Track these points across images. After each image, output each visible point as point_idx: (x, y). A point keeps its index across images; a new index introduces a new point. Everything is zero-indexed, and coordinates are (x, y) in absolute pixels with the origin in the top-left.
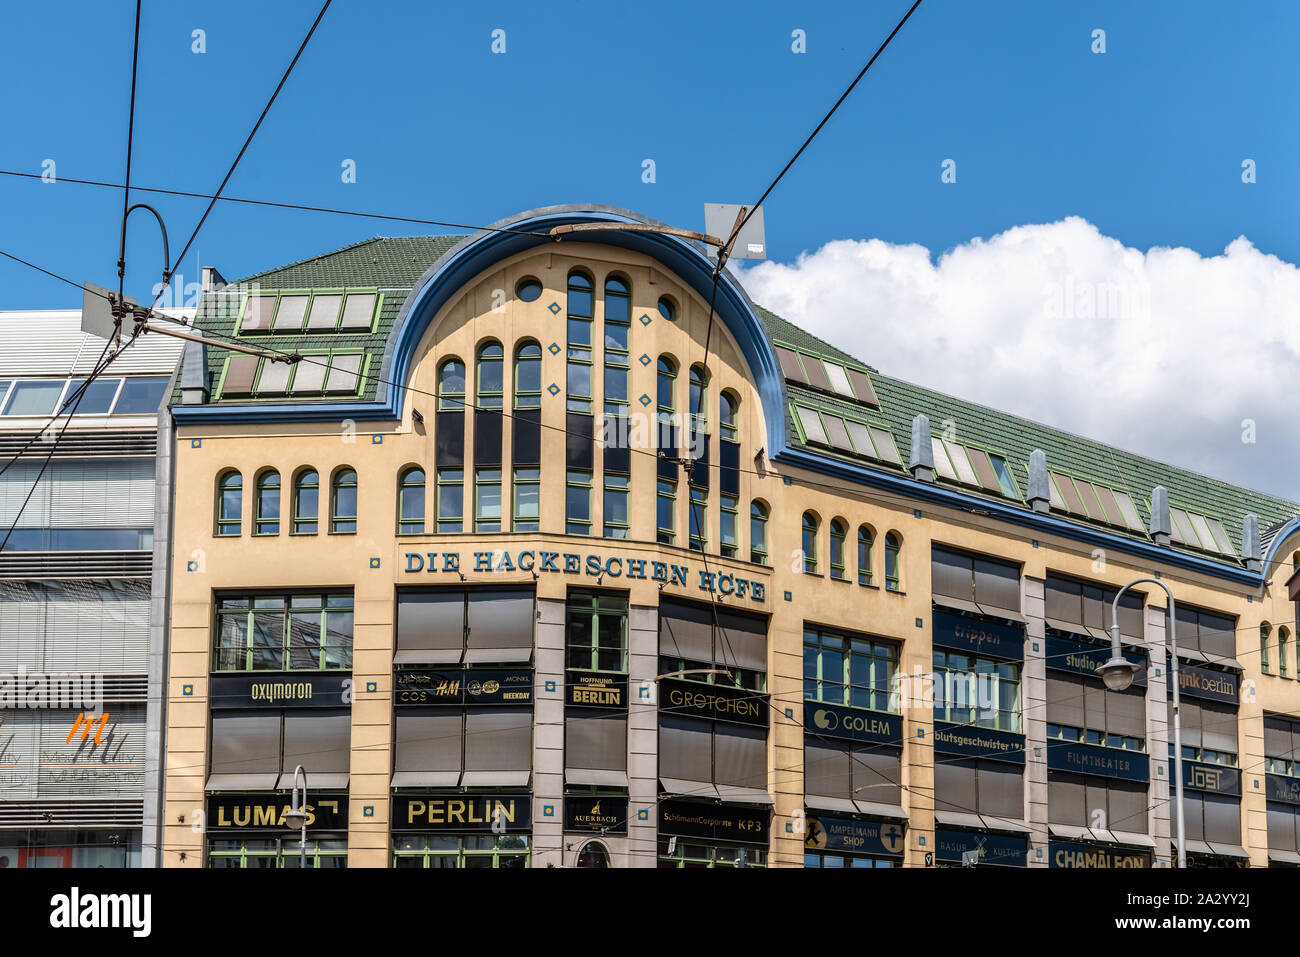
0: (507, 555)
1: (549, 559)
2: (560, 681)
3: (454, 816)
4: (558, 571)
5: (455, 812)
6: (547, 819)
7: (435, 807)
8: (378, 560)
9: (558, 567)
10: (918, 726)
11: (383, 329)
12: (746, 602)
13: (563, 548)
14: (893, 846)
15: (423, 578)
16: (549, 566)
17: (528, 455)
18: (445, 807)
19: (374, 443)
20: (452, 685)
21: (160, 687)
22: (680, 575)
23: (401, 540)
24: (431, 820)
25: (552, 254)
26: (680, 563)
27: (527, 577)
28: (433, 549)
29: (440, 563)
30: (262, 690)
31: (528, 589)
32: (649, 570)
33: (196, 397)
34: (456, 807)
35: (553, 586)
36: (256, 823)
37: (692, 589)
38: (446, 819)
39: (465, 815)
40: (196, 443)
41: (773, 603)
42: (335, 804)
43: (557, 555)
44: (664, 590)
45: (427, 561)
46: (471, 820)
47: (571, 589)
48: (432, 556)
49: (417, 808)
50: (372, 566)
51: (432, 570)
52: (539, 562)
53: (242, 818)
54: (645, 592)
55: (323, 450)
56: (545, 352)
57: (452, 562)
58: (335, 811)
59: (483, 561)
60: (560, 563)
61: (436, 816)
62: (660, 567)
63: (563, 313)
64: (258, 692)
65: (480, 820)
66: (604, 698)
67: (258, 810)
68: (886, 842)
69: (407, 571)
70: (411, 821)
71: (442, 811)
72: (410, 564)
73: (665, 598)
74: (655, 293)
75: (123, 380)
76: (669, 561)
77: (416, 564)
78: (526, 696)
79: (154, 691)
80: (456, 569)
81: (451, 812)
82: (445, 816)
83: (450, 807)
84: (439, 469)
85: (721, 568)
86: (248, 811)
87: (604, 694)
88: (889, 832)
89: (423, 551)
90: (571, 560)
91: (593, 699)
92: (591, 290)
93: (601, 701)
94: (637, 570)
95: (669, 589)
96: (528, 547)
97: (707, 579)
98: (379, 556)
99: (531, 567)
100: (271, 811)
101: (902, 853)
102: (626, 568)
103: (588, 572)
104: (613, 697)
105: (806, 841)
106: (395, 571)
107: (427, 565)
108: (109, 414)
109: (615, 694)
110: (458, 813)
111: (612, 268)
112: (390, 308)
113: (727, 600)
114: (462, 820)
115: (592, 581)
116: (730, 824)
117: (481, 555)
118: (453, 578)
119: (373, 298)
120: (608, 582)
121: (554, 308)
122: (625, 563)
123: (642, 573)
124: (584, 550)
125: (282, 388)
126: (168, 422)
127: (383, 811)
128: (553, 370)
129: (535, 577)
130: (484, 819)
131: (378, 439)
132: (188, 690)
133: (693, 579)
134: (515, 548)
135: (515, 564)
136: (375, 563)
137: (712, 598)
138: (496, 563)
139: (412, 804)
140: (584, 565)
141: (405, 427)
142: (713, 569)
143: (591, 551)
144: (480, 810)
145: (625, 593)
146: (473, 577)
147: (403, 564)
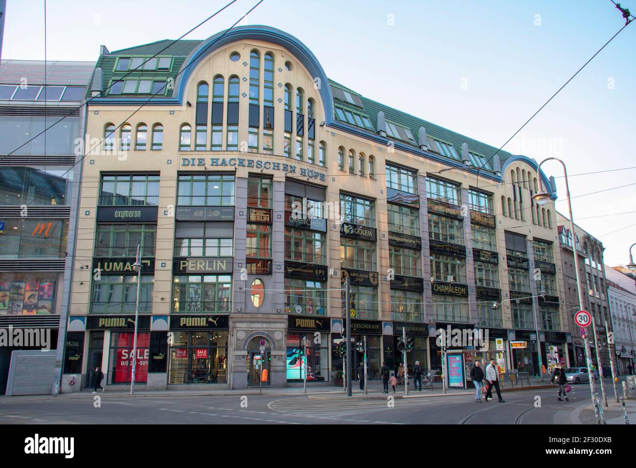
0: (224, 160)
1: (242, 161)
2: (245, 211)
3: (200, 267)
4: (245, 166)
5: (201, 266)
6: (239, 268)
7: (192, 263)
8: (171, 161)
9: (245, 165)
10: (382, 233)
11: (174, 71)
12: (317, 181)
13: (248, 157)
14: (374, 282)
15: (189, 168)
16: (241, 163)
17: (233, 121)
18: (196, 263)
19: (171, 114)
20: (200, 211)
21: (75, 212)
22: (293, 169)
23: (180, 153)
24: (190, 269)
25: (245, 44)
26: (293, 165)
27: (232, 168)
28: (194, 157)
29: (197, 162)
30: (119, 213)
31: (233, 173)
32: (281, 167)
33: (97, 94)
34: (201, 263)
35: (243, 172)
37: (297, 175)
38: (197, 269)
39: (205, 267)
40: (96, 112)
41: (328, 182)
42: (149, 262)
43: (245, 160)
44: (287, 175)
45: (191, 161)
46: (207, 269)
47: (251, 175)
48: (193, 159)
49: (184, 264)
50: (168, 163)
51: (193, 165)
52: (237, 162)
53: (108, 267)
54: (280, 176)
55: (148, 116)
56: (241, 81)
57: (201, 162)
58: (149, 265)
59: (214, 162)
60: (246, 163)
61: (192, 267)
62: (285, 167)
63: (248, 66)
64: (118, 214)
65: (211, 269)
66: (263, 219)
67: (115, 264)
68: (371, 280)
69: (182, 165)
70: (181, 269)
71: (195, 265)
72: (184, 162)
73: (288, 179)
74: (283, 61)
75: (65, 87)
76: (289, 164)
77: (186, 163)
78: (232, 217)
79: (73, 213)
80: (203, 165)
81: (198, 266)
82: (196, 267)
83: (198, 263)
84: (197, 125)
85: (309, 167)
86: (111, 264)
87: (263, 217)
88: (372, 276)
89: (189, 157)
90: (250, 162)
91: (258, 219)
92: (259, 58)
93: (262, 220)
94: (277, 167)
95: (290, 175)
96: (233, 156)
97: (303, 172)
98: (171, 159)
99: (235, 164)
100: (121, 265)
101: (378, 284)
102: (272, 166)
103: (257, 167)
104: (266, 218)
105: (342, 279)
106: (178, 165)
107: (191, 163)
108: (59, 100)
109: (267, 217)
110: (202, 266)
111: (268, 50)
112: (177, 63)
113: (311, 180)
114: (203, 269)
115: (258, 171)
116: (312, 271)
117: (214, 159)
118: (202, 169)
119: (170, 59)
120: (265, 171)
121: (245, 64)
122: (272, 164)
123: (278, 168)
124: (256, 158)
125: (133, 92)
126: (85, 104)
127: (170, 265)
128: (244, 87)
129: (236, 168)
130: (213, 269)
131: (172, 113)
132: (88, 213)
133: (298, 171)
134: (228, 157)
135: (228, 163)
136: (169, 162)
137: (305, 179)
138: (220, 162)
139: (182, 262)
140: (255, 164)
141: (184, 107)
142: (306, 168)
143: (258, 159)
144: (210, 265)
145: (272, 176)
146: (210, 168)
147: (182, 162)
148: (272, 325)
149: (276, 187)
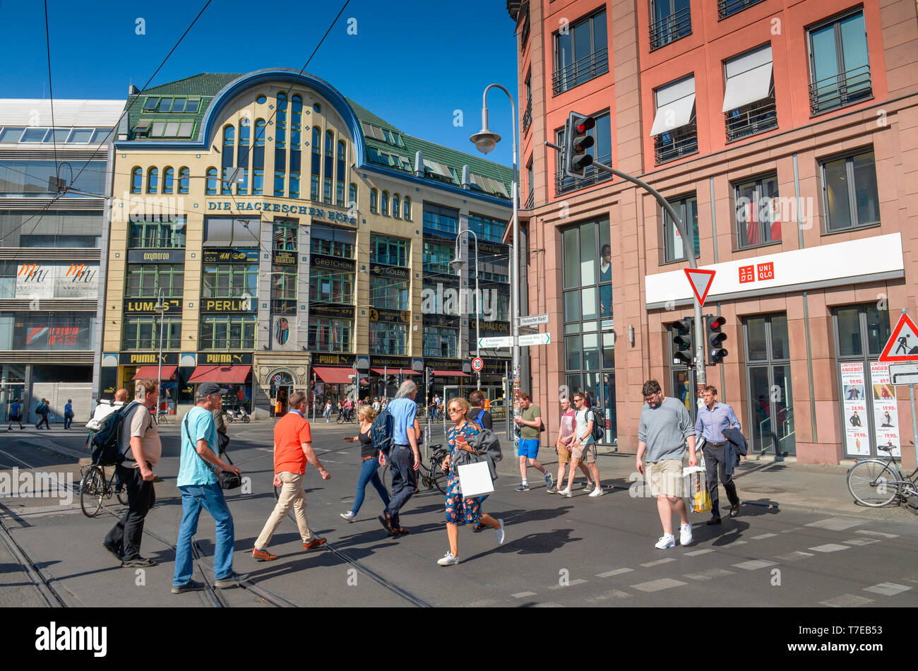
0: (249, 204)
1: (267, 206)
2: (270, 254)
3: (226, 308)
4: (270, 210)
6: (264, 309)
7: (219, 304)
10: (416, 272)
11: (202, 112)
13: (273, 201)
14: (405, 320)
15: (216, 212)
16: (267, 208)
17: (259, 166)
18: (222, 304)
19: (197, 158)
20: (226, 255)
21: (106, 254)
22: (321, 214)
23: (207, 196)
24: (217, 309)
25: (271, 86)
26: (320, 208)
27: (258, 213)
28: (220, 200)
29: (223, 206)
30: (148, 256)
31: (258, 217)
32: (308, 211)
33: (124, 138)
34: (227, 304)
35: (269, 216)
36: (144, 309)
37: (325, 219)
40: (124, 156)
42: (177, 302)
43: (270, 204)
44: (314, 219)
45: (217, 205)
46: (233, 309)
47: (276, 218)
48: (219, 203)
49: (211, 304)
51: (219, 209)
52: (263, 207)
53: (139, 308)
54: (305, 219)
55: (176, 159)
56: (267, 124)
57: (227, 206)
58: (177, 305)
59: (239, 206)
60: (272, 207)
61: (218, 307)
62: (311, 210)
63: (275, 109)
64: (146, 257)
66: (288, 261)
67: (145, 304)
68: (403, 318)
69: (209, 209)
70: (208, 309)
72: (210, 206)
73: (313, 222)
74: (312, 102)
75: (95, 129)
76: (316, 207)
77: (213, 207)
78: (256, 260)
79: (104, 256)
80: (229, 209)
81: (225, 306)
82: (222, 307)
83: (224, 304)
84: (223, 168)
85: (337, 210)
86: (141, 304)
87: (288, 259)
88: (404, 314)
89: (215, 202)
90: (276, 206)
91: (284, 261)
92: (286, 100)
93: (286, 262)
94: (303, 211)
95: (316, 218)
96: (258, 201)
97: (331, 215)
98: (197, 203)
99: (260, 209)
100: (151, 304)
101: (409, 322)
102: (298, 210)
103: (283, 211)
105: (370, 318)
106: (204, 209)
107: (217, 207)
108: (88, 143)
110: (227, 306)
111: (295, 92)
112: (206, 104)
113: (339, 223)
114: (229, 309)
115: (285, 215)
116: (339, 311)
117: (239, 203)
118: (228, 212)
119: (199, 100)
120: (291, 215)
121: (271, 107)
122: (298, 208)
123: (305, 212)
124: (281, 202)
125: (160, 135)
126: (113, 147)
127: (197, 305)
128: (270, 131)
129: (261, 212)
131: (199, 156)
132: (117, 256)
133: (326, 215)
134: (253, 201)
135: (253, 207)
136: (196, 206)
137: (334, 222)
138: (245, 206)
139: (209, 302)
140: (281, 208)
141: (211, 152)
142: (334, 211)
143: (284, 203)
144: (237, 305)
145: (298, 220)
146: (236, 212)
147: (208, 206)
148: (295, 362)
149: (300, 231)
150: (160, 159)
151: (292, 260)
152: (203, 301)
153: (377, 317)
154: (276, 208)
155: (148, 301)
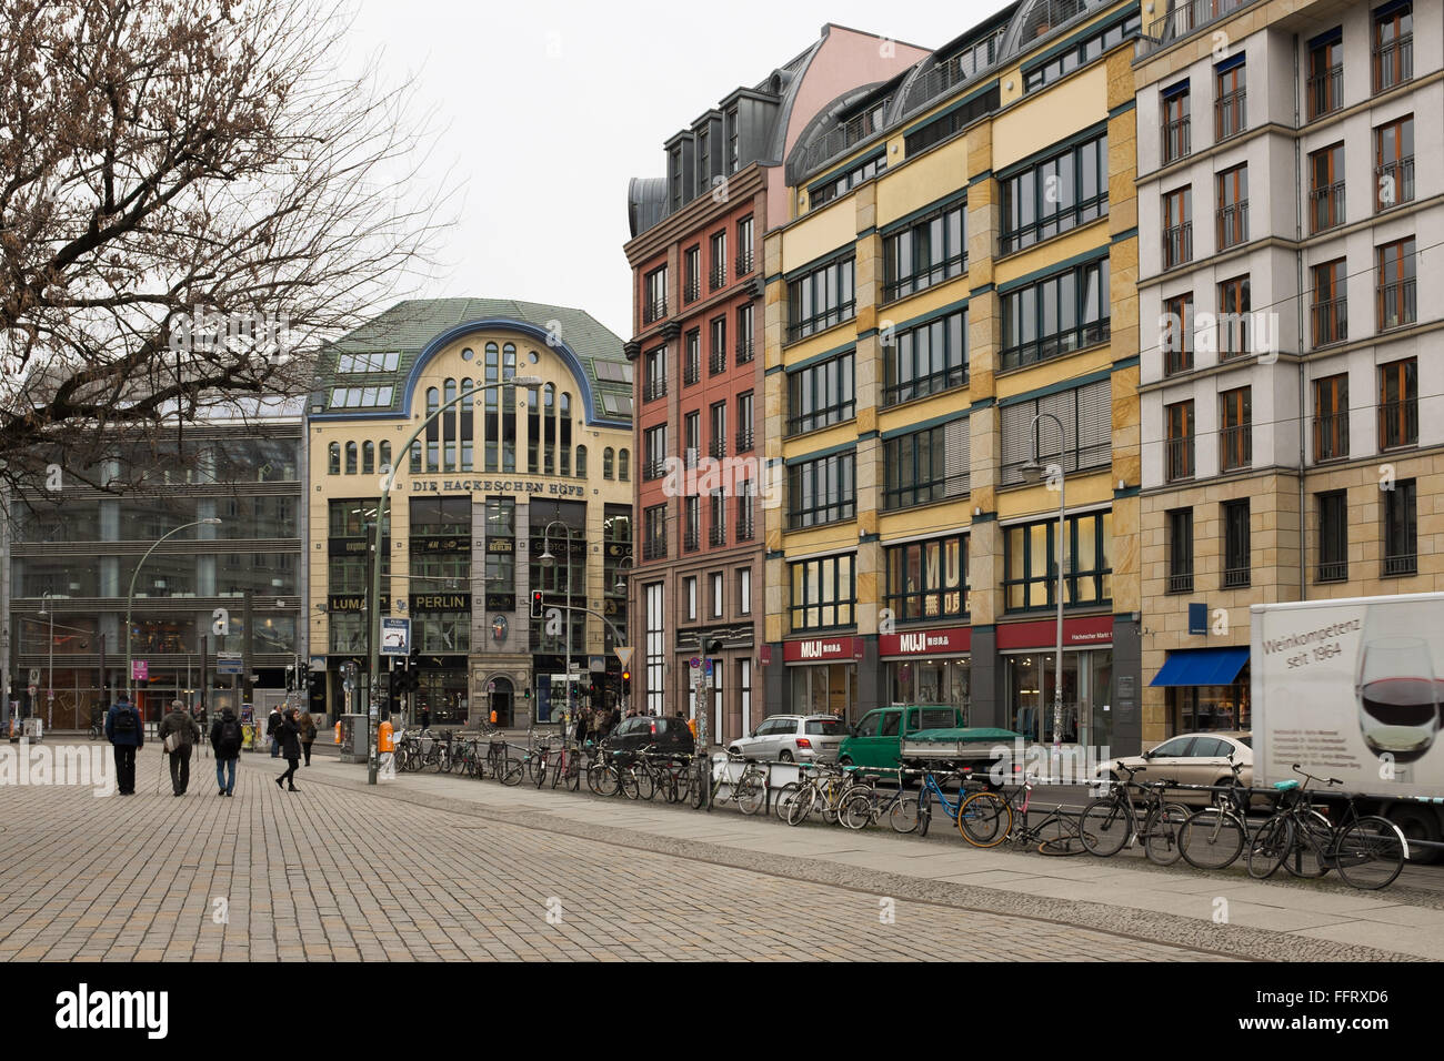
0: (458, 483)
1: (477, 484)
2: (483, 541)
3: (437, 604)
4: (482, 489)
5: (437, 602)
6: (478, 605)
7: (429, 600)
8: (401, 485)
9: (481, 487)
12: (574, 497)
13: (484, 478)
15: (421, 493)
16: (477, 487)
17: (467, 435)
18: (433, 600)
19: (397, 429)
20: (434, 542)
21: (306, 545)
22: (539, 488)
23: (411, 476)
24: (427, 606)
25: (478, 337)
26: (540, 482)
27: (467, 493)
28: (425, 480)
29: (429, 487)
31: (468, 498)
32: (524, 487)
33: (318, 410)
34: (438, 600)
35: (480, 496)
36: (350, 609)
37: (546, 494)
39: (442, 603)
40: (319, 430)
41: (588, 497)
42: (385, 599)
43: (481, 482)
44: (532, 495)
45: (423, 485)
46: (445, 606)
47: (488, 497)
48: (425, 483)
49: (421, 600)
50: (399, 488)
51: (425, 490)
52: (472, 486)
53: (344, 605)
54: (523, 497)
55: (375, 432)
56: (476, 385)
57: (434, 486)
58: (385, 601)
59: (448, 485)
60: (483, 486)
61: (429, 604)
62: (529, 485)
63: (484, 364)
64: (350, 547)
65: (449, 606)
66: (504, 548)
67: (351, 603)
69: (414, 490)
70: (419, 606)
71: (432, 602)
72: (415, 487)
73: (532, 499)
74: (527, 351)
76: (535, 481)
77: (418, 487)
78: (468, 548)
79: (304, 547)
80: (436, 489)
82: (434, 604)
83: (435, 600)
84: (428, 441)
85: (560, 482)
86: (346, 601)
87: (504, 546)
89: (421, 481)
91: (498, 549)
92: (497, 352)
93: (503, 550)
94: (519, 486)
95: (535, 495)
96: (468, 478)
97: (553, 489)
98: (402, 483)
99: (469, 488)
100: (356, 603)
102: (513, 486)
103: (496, 489)
105: (605, 611)
106: (409, 490)
107: (423, 488)
109: (510, 546)
111: (507, 341)
113: (564, 497)
114: (441, 606)
115: (497, 493)
117: (447, 482)
118: (434, 494)
120: (505, 493)
121: (479, 362)
122: (513, 484)
123: (521, 488)
124: (494, 478)
125: (358, 405)
126: (307, 421)
127: (406, 602)
128: (479, 392)
129: (471, 492)
131: (400, 428)
132: (319, 547)
133: (546, 488)
134: (462, 479)
135: (462, 486)
137: (556, 496)
138: (454, 485)
139: (419, 598)
140: (494, 486)
141: (412, 421)
142: (557, 483)
143: (497, 479)
144: (448, 602)
145: (513, 498)
146: (444, 493)
147: (412, 487)
148: (515, 666)
149: (519, 511)
150: (358, 433)
151: (508, 548)
152: (412, 597)
153: (614, 609)
154: (488, 484)
155: (354, 597)
